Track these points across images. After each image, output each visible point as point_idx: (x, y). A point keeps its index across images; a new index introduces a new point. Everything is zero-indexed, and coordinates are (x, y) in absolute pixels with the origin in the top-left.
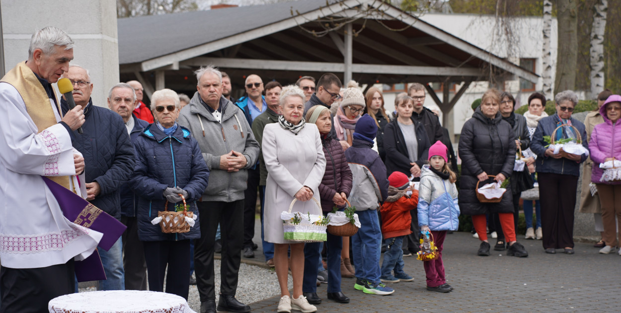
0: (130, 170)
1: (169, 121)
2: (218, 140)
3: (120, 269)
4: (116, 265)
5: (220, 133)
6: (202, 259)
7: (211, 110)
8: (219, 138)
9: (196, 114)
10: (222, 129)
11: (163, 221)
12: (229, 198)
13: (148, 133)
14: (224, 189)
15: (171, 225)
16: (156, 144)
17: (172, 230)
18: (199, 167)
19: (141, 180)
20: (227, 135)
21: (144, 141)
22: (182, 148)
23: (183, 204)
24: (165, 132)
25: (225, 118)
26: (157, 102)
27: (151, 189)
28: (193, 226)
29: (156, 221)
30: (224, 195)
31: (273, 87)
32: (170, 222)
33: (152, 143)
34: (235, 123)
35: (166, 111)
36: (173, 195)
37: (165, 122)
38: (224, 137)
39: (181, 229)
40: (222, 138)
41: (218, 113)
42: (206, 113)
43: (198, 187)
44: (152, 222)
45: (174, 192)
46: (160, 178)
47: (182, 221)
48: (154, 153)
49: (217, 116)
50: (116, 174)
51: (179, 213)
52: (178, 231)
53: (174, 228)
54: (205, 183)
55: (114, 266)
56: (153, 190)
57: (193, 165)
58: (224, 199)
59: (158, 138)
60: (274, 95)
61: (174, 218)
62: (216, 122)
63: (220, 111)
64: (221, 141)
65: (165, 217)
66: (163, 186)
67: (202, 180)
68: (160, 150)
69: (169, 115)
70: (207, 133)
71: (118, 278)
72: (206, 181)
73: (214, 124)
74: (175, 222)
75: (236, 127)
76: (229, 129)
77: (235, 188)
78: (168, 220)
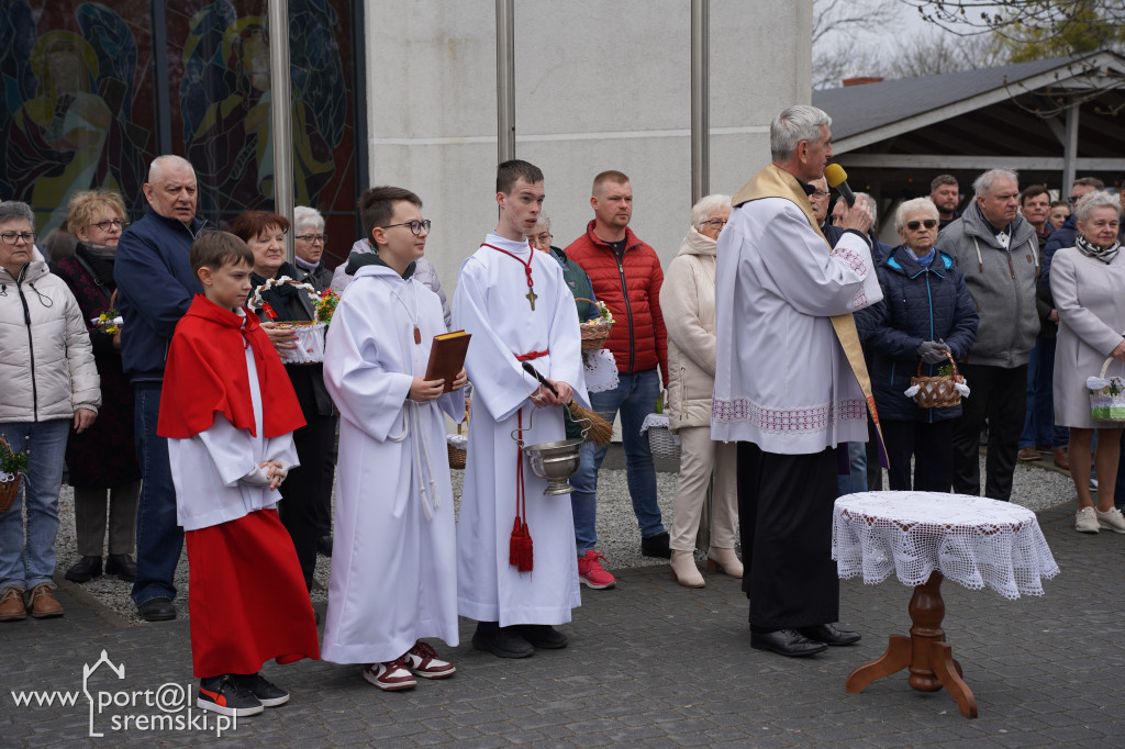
0: (880, 316)
1: (928, 244)
2: (1002, 277)
3: (862, 457)
4: (857, 451)
5: (1006, 266)
6: (962, 448)
7: (996, 232)
8: (1005, 274)
9: (970, 237)
10: (1009, 260)
11: (921, 391)
12: (1011, 362)
13: (892, 263)
14: (1005, 350)
15: (935, 397)
16: (905, 281)
17: (936, 404)
18: (965, 312)
19: (884, 333)
20: (1016, 269)
21: (888, 276)
22: (943, 286)
23: (951, 364)
24: (919, 263)
25: (1015, 243)
26: (907, 215)
27: (898, 345)
28: (967, 396)
29: (913, 391)
30: (1003, 358)
31: (1037, 193)
32: (933, 391)
33: (901, 279)
34: (1029, 252)
35: (923, 228)
36: (933, 351)
37: (921, 245)
38: (1012, 273)
39: (950, 401)
40: (1009, 274)
41: (1004, 236)
42: (987, 236)
43: (964, 342)
44: (906, 393)
45: (935, 348)
46: (911, 330)
47: (951, 389)
48: (904, 294)
49: (1003, 240)
50: (862, 321)
51: (946, 378)
52: (945, 404)
53: (940, 400)
54: (973, 336)
55: (854, 453)
56: (902, 347)
57: (957, 309)
58: (1003, 364)
59: (910, 273)
60: (1038, 206)
61: (939, 385)
62: (1002, 250)
63: (1007, 234)
64: (1007, 279)
65: (926, 384)
66: (915, 341)
67: (968, 332)
68: (912, 290)
69: (927, 235)
70: (986, 267)
71: (859, 470)
72: (974, 332)
73: (998, 253)
74: (941, 391)
75: (1029, 259)
76: (1019, 260)
77: (1020, 348)
78: (929, 390)
